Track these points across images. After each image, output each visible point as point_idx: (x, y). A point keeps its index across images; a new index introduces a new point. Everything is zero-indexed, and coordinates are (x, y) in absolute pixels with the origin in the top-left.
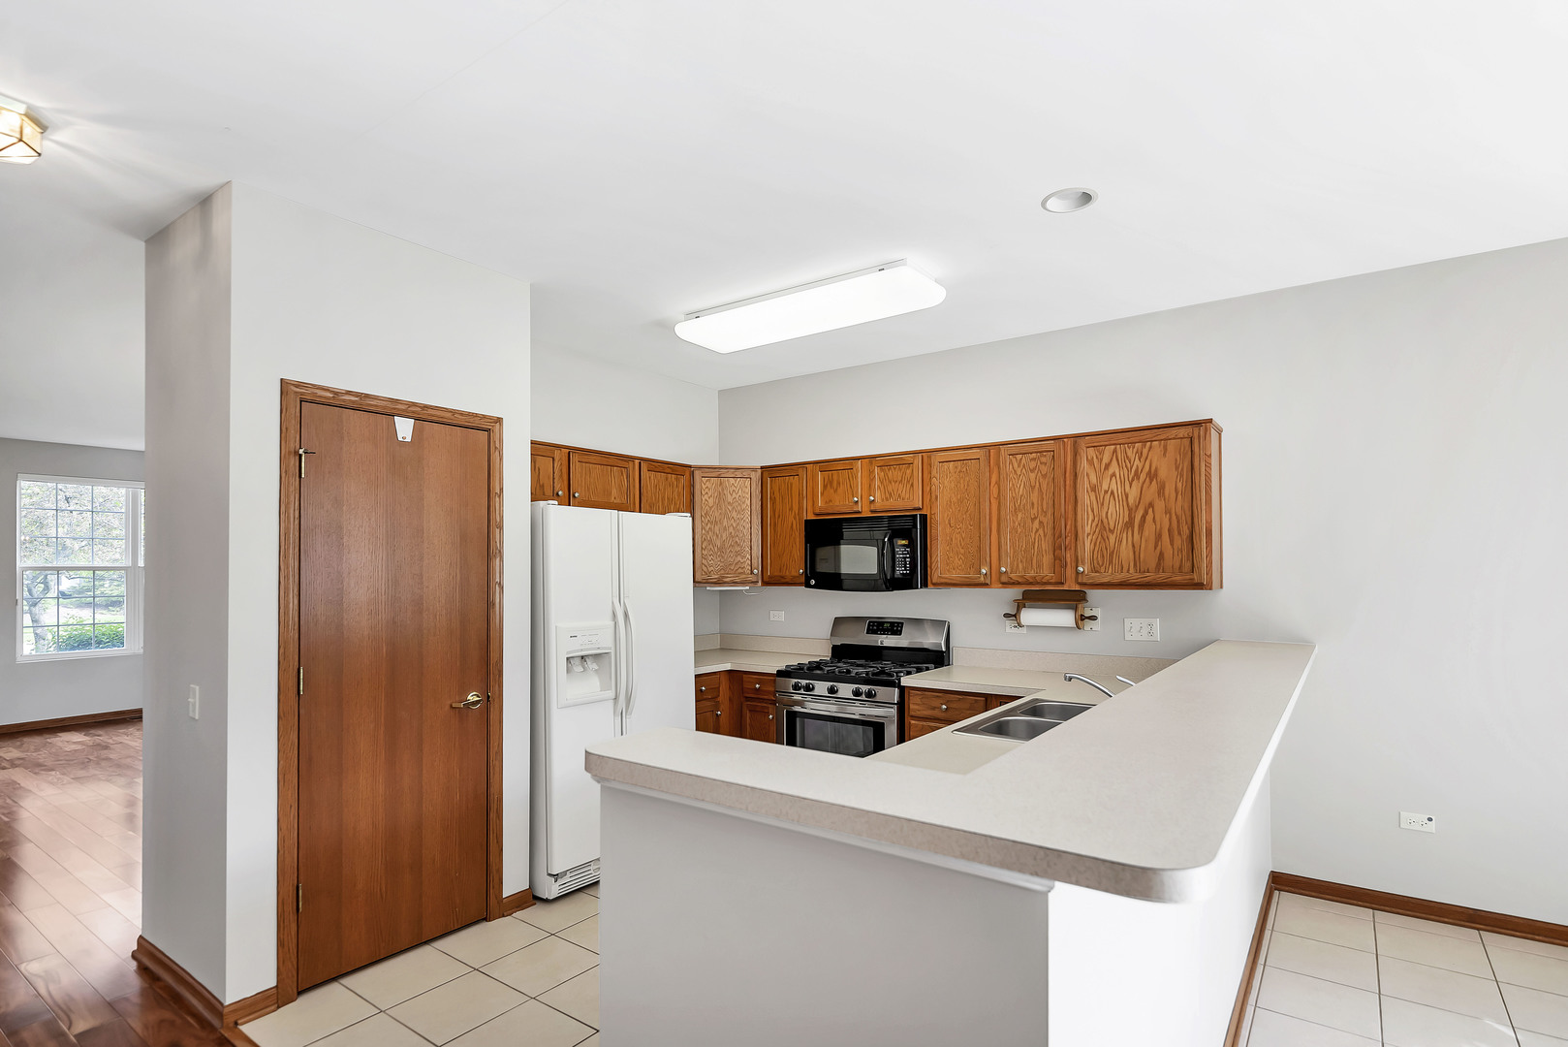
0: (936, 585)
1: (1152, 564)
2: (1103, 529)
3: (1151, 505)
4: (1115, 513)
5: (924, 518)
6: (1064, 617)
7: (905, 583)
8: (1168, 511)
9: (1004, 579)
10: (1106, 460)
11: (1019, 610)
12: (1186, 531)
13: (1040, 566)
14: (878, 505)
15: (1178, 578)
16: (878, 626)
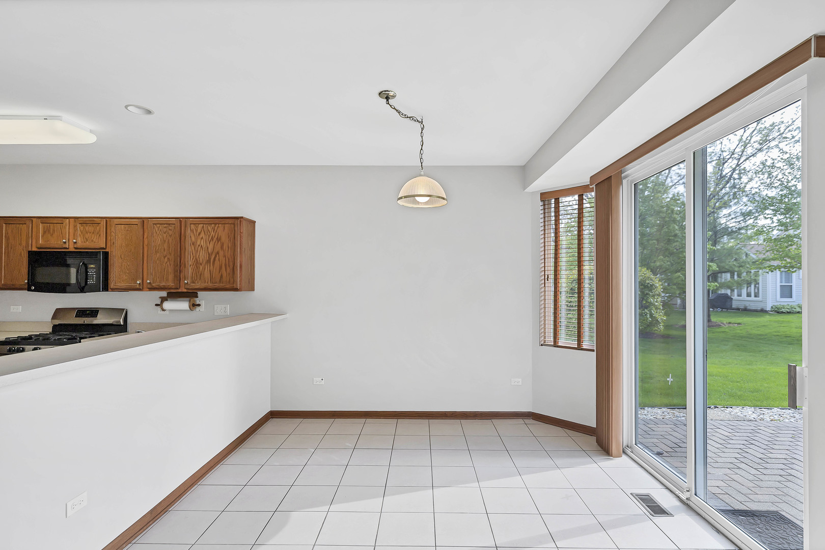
0: (113, 290)
1: (218, 280)
2: (197, 263)
3: (218, 253)
4: (202, 256)
5: (106, 254)
6: (183, 305)
7: (95, 289)
8: (225, 256)
9: (149, 286)
10: (199, 231)
11: (162, 302)
12: (231, 264)
13: (167, 280)
14: (79, 245)
15: (228, 286)
16: (82, 312)
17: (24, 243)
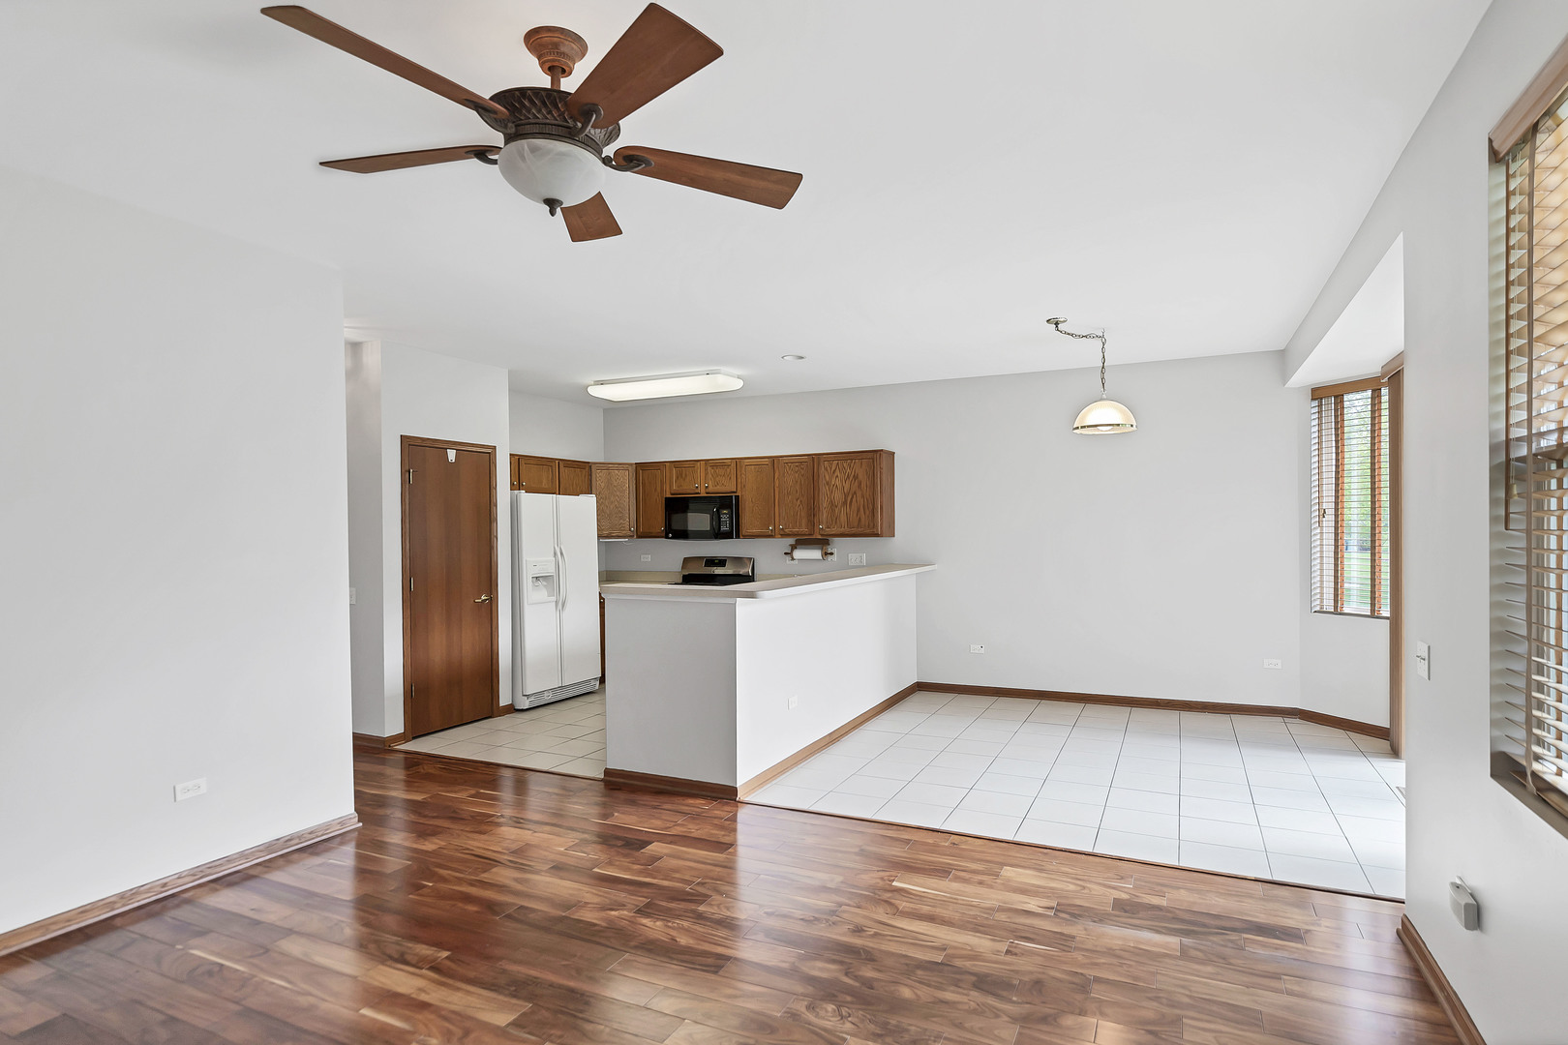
0: (745, 537)
1: (856, 524)
2: (832, 505)
3: (855, 493)
4: (838, 496)
5: (737, 497)
6: (815, 554)
7: (728, 535)
8: (863, 496)
9: (782, 533)
10: (833, 469)
11: (792, 551)
12: (871, 506)
13: (800, 525)
14: (711, 489)
15: (868, 531)
16: (711, 562)
17: (659, 489)
